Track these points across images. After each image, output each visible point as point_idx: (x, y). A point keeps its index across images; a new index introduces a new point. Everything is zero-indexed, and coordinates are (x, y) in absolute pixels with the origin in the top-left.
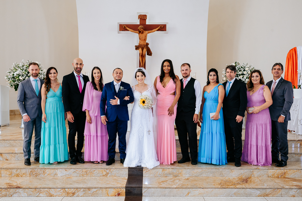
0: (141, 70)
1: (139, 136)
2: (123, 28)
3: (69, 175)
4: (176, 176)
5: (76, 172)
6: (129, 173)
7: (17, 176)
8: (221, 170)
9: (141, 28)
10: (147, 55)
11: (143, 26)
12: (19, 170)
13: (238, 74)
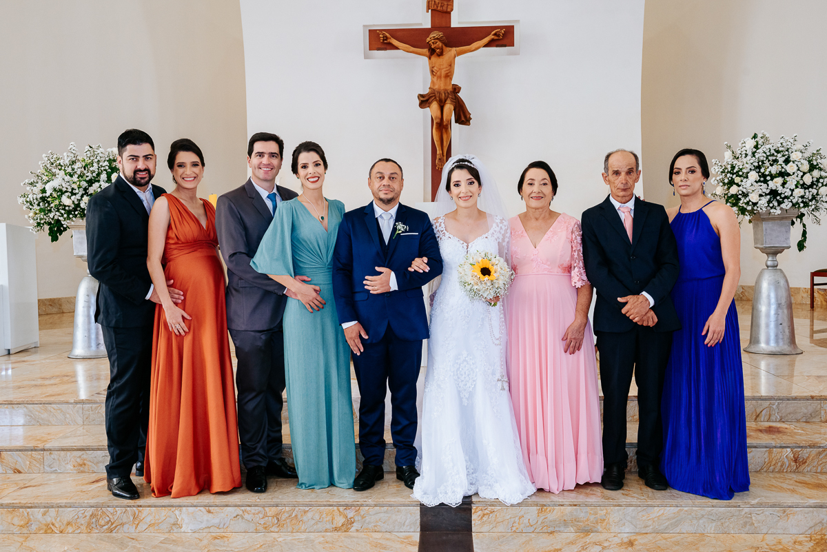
0: (466, 163)
1: (459, 392)
2: (381, 40)
3: (221, 526)
4: (587, 532)
5: (243, 518)
6: (425, 519)
7: (46, 532)
8: (747, 510)
9: (437, 39)
10: (456, 122)
11: (441, 34)
12: (52, 512)
13: (767, 173)
